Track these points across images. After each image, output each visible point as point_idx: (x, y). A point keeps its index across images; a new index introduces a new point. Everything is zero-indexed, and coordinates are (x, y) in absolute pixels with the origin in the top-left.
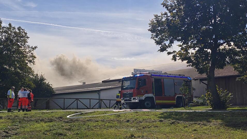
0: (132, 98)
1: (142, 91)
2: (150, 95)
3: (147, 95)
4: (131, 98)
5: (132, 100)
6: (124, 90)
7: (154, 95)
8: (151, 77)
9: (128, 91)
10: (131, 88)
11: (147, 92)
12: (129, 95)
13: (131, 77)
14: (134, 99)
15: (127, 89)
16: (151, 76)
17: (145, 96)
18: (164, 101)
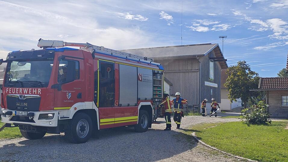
0: (37, 114)
1: (69, 96)
2: (89, 105)
3: (80, 106)
4: (33, 115)
5: (36, 119)
6: (12, 86)
7: (97, 106)
8: (94, 57)
9: (26, 91)
10: (36, 85)
11: (80, 98)
12: (26, 104)
13: (35, 53)
14: (41, 117)
15: (20, 84)
16: (93, 55)
17: (75, 109)
18: (117, 119)
